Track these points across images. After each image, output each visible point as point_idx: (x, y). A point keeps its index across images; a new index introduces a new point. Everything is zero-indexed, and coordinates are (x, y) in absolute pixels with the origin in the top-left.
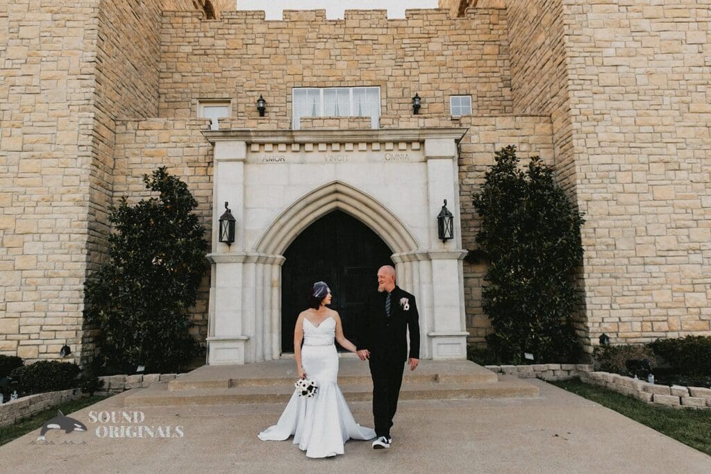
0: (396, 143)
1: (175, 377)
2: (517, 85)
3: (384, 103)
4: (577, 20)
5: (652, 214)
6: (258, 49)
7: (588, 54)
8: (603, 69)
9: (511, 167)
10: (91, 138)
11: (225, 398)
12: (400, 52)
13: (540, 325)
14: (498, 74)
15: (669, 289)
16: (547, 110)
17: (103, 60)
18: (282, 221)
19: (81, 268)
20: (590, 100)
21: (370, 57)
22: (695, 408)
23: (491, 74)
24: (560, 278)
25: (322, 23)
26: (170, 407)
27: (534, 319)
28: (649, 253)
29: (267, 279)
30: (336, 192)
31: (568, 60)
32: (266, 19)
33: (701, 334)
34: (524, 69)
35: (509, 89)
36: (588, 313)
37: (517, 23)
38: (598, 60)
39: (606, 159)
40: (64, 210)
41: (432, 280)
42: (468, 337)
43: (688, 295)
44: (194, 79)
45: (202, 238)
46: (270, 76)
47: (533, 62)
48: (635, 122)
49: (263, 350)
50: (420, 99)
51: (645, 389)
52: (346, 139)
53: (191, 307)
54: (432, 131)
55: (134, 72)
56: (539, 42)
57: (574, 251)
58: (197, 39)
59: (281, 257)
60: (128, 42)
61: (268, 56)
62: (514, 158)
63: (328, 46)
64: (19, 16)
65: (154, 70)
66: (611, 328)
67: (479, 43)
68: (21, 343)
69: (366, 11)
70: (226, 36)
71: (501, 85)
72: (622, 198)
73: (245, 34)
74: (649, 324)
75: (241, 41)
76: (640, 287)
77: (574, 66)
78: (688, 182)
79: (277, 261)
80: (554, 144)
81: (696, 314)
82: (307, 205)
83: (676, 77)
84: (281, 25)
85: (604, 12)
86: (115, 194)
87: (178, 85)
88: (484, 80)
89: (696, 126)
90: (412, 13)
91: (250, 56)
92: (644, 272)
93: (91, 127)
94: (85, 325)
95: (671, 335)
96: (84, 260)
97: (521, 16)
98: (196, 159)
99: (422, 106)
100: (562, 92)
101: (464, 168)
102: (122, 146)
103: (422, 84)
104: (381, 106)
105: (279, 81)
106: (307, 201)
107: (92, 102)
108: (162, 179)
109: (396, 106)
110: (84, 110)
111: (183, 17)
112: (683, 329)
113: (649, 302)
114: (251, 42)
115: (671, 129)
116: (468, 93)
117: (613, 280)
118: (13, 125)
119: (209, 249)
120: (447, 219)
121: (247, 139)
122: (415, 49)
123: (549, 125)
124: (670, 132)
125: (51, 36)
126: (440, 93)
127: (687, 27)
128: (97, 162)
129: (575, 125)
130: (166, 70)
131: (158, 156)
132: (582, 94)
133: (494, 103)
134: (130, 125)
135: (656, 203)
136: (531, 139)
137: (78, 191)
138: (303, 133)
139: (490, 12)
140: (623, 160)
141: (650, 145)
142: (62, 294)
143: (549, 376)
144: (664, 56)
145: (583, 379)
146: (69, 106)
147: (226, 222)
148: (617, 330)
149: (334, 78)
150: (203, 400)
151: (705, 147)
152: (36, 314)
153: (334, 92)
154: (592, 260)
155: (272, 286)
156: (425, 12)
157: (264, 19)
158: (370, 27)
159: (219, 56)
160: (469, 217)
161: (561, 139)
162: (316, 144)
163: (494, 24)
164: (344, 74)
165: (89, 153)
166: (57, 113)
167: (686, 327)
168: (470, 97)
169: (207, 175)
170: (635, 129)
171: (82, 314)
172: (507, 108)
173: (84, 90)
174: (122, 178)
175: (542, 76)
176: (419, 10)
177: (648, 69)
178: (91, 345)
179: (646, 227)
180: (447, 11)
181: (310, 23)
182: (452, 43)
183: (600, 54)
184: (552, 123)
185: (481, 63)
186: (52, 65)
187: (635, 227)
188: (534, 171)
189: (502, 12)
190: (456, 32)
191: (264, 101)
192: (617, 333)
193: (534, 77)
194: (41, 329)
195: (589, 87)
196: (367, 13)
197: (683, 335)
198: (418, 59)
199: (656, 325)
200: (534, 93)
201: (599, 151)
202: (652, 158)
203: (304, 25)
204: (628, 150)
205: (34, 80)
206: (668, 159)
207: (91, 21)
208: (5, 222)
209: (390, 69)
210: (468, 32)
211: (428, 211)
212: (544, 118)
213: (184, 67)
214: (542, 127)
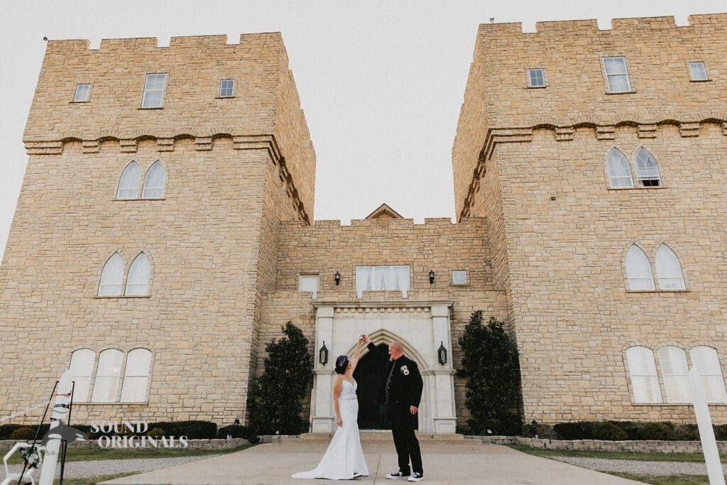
0: (415, 308)
2: (493, 266)
3: (412, 275)
4: (514, 241)
5: (560, 351)
6: (336, 243)
7: (521, 260)
8: (529, 268)
9: (479, 323)
10: (254, 305)
12: (422, 245)
13: (496, 413)
14: (483, 258)
15: (571, 395)
16: (504, 287)
19: (246, 376)
20: (522, 285)
21: (403, 248)
22: (551, 449)
23: (478, 257)
27: (491, 409)
28: (559, 373)
30: (382, 335)
31: (509, 263)
32: (341, 225)
35: (489, 267)
36: (525, 408)
38: (526, 263)
39: (533, 318)
40: (239, 344)
41: (436, 387)
42: (457, 420)
43: (582, 398)
44: (298, 261)
45: (309, 361)
46: (342, 259)
47: (498, 256)
48: (548, 298)
50: (434, 273)
52: (388, 306)
53: (302, 400)
54: (435, 303)
55: (269, 263)
56: (499, 246)
58: (300, 237)
60: (268, 247)
61: (342, 247)
62: (481, 318)
63: (378, 241)
65: (276, 257)
66: (538, 417)
67: (470, 238)
68: (214, 417)
70: (317, 236)
71: (484, 264)
72: (542, 341)
73: (328, 234)
74: (561, 415)
75: (326, 238)
76: (554, 393)
77: (513, 267)
78: (580, 332)
81: (587, 410)
83: (570, 272)
84: (350, 228)
85: (529, 237)
86: (260, 334)
87: (288, 265)
88: (474, 261)
89: (583, 300)
90: (428, 221)
91: (332, 247)
92: (557, 384)
93: (254, 299)
94: (247, 408)
95: (572, 422)
98: (304, 315)
99: (435, 277)
100: (509, 280)
101: (456, 321)
103: (435, 264)
104: (410, 277)
105: (348, 262)
107: (255, 286)
108: (290, 328)
109: (419, 278)
110: (250, 291)
111: (292, 225)
113: (560, 402)
114: (332, 239)
115: (569, 302)
116: (464, 269)
117: (539, 389)
118: (215, 299)
119: (312, 366)
120: (443, 352)
121: (335, 306)
122: (431, 242)
123: (505, 296)
125: (235, 251)
126: (446, 270)
127: (576, 245)
128: (255, 318)
129: (515, 300)
130: (282, 256)
131: (284, 313)
132: (518, 282)
133: (480, 275)
134: (269, 295)
135: (563, 344)
136: (495, 304)
137: (246, 334)
138: (365, 303)
139: (477, 220)
140: (542, 319)
141: (557, 311)
142: (236, 390)
144: (564, 261)
145: (517, 443)
146: (243, 288)
147: (323, 352)
148: (541, 418)
149: (381, 261)
151: (589, 312)
152: (222, 401)
153: (381, 269)
156: (436, 220)
158: (403, 229)
159: (313, 247)
160: (458, 350)
161: (510, 306)
162: (371, 308)
163: (479, 227)
164: (388, 257)
165: (253, 314)
166: (238, 292)
168: (465, 271)
170: (549, 302)
171: (246, 402)
173: (251, 280)
175: (501, 267)
176: (433, 219)
177: (555, 268)
179: (557, 358)
180: (450, 220)
182: (453, 239)
183: (527, 260)
184: (506, 295)
185: (471, 251)
186: (236, 267)
187: (551, 358)
188: (492, 326)
189: (484, 220)
190: (455, 232)
191: (339, 275)
192: (542, 420)
193: (499, 265)
194: (224, 409)
195: (522, 278)
196: (402, 221)
198: (433, 248)
199: (565, 416)
201: (528, 314)
202: (559, 318)
203: (363, 228)
204: (545, 314)
205: (227, 275)
206: (568, 319)
207: (256, 243)
208: (209, 351)
209: (415, 255)
210: (463, 232)
211: (434, 347)
212: (501, 292)
213: (292, 254)
214: (501, 298)
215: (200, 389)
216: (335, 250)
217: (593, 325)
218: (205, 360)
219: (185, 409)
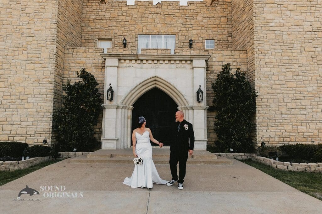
0: (181, 61)
1: (89, 153)
2: (234, 36)
3: (177, 42)
4: (259, 10)
5: (286, 93)
6: (124, 18)
7: (263, 25)
8: (269, 32)
9: (228, 72)
10: (55, 55)
11: (109, 161)
12: (185, 20)
13: (237, 137)
14: (227, 31)
15: (291, 124)
16: (245, 48)
17: (60, 23)
18: (133, 92)
19: (51, 109)
20: (263, 45)
21: (172, 22)
22: (293, 171)
23: (223, 31)
24: (246, 119)
25: (151, 7)
26: (88, 164)
27: (234, 135)
28: (284, 109)
29: (126, 116)
30: (155, 80)
31: (254, 28)
32: (127, 4)
33: (303, 143)
34: (237, 29)
35: (231, 37)
36: (257, 133)
37: (235, 9)
38: (267, 28)
39: (268, 70)
40: (45, 85)
41: (193, 118)
42: (207, 142)
43: (299, 127)
44: (96, 30)
45: (100, 98)
46: (128, 29)
47: (241, 27)
48: (281, 54)
49: (124, 144)
50: (192, 41)
51: (274, 163)
52: (160, 59)
53: (95, 126)
54: (196, 56)
55: (72, 27)
56: (244, 18)
57: (252, 108)
58: (98, 12)
59: (132, 107)
60: (70, 14)
61: (128, 21)
62: (230, 69)
63: (154, 17)
64: (25, 4)
65: (80, 26)
66: (266, 139)
67: (219, 17)
68: (27, 138)
69: (170, 2)
70: (110, 12)
71: (228, 35)
72: (274, 86)
73: (118, 11)
74: (282, 138)
75: (117, 14)
76: (279, 124)
77: (256, 30)
78: (302, 80)
79: (130, 108)
80: (247, 62)
81: (302, 135)
82: (143, 86)
83: (300, 36)
84: (134, 7)
85: (271, 7)
86: (64, 79)
87: (89, 32)
88: (220, 33)
89: (307, 57)
90: (190, 3)
91: (121, 21)
92: (281, 117)
93: (55, 51)
94: (52, 131)
95: (291, 143)
96: (52, 106)
97: (237, 6)
98: (97, 65)
99: (193, 44)
100: (251, 41)
101: (209, 72)
102: (67, 59)
103: (193, 35)
104: (176, 44)
105: (132, 31)
106: (143, 84)
107: (55, 41)
108: (84, 73)
109: (182, 44)
110: (52, 44)
111: (92, 3)
112: (296, 141)
113: (283, 130)
114: (121, 14)
116: (213, 39)
117: (268, 120)
118: (23, 50)
119: (103, 102)
120: (200, 93)
121: (119, 58)
122: (191, 19)
123: (246, 55)
124: (296, 59)
125: (38, 12)
126: (201, 39)
127: (306, 15)
128: (57, 66)
129: (256, 55)
130: (84, 26)
131: (82, 63)
132: (259, 42)
133: (224, 43)
134: (70, 50)
135: (288, 89)
136: (238, 60)
137: (50, 77)
138: (142, 56)
139: (224, 3)
140: (275, 70)
141: (287, 64)
142: (43, 119)
143: (239, 158)
144: (295, 27)
145: (253, 159)
146: (46, 42)
147: (110, 92)
148: (268, 140)
149: (156, 31)
150: (101, 162)
151: (310, 66)
152: (33, 127)
153: (156, 37)
154: (260, 112)
155: (128, 118)
156: (196, 3)
157: (126, 4)
158: (172, 9)
159: (107, 20)
160: (210, 92)
161: (250, 61)
162: (147, 60)
163: (226, 9)
164: (160, 29)
165: (54, 62)
166: (42, 45)
167: (297, 140)
168: (214, 40)
169: (102, 72)
170: (281, 57)
171: (51, 127)
172: (230, 46)
173: (52, 35)
174: (67, 72)
175: (244, 33)
176: (193, 2)
177: (288, 32)
178: (55, 140)
179: (283, 99)
180: (206, 3)
181: (147, 7)
182: (207, 17)
183: (268, 25)
184: (247, 53)
185: (219, 26)
186: (39, 25)
187: (279, 99)
188: (238, 74)
189: (229, 4)
190: (209, 12)
191: (126, 40)
192: (268, 142)
193: (241, 33)
194: (35, 133)
195: (263, 39)
196: (171, 3)
197: (296, 143)
198: (192, 23)
199: (285, 139)
200: (241, 40)
201: (265, 66)
202: (288, 70)
203: (143, 7)
204: (278, 66)
205: (32, 31)
206: (294, 70)
207: (55, 6)
208: (21, 89)
209: (180, 27)
210: (214, 12)
211: (193, 89)
212: (244, 52)
213: (92, 25)
214: (243, 55)
215: (16, 118)
216: (123, 23)
217: (312, 75)
218: (18, 96)
219: (4, 132)
